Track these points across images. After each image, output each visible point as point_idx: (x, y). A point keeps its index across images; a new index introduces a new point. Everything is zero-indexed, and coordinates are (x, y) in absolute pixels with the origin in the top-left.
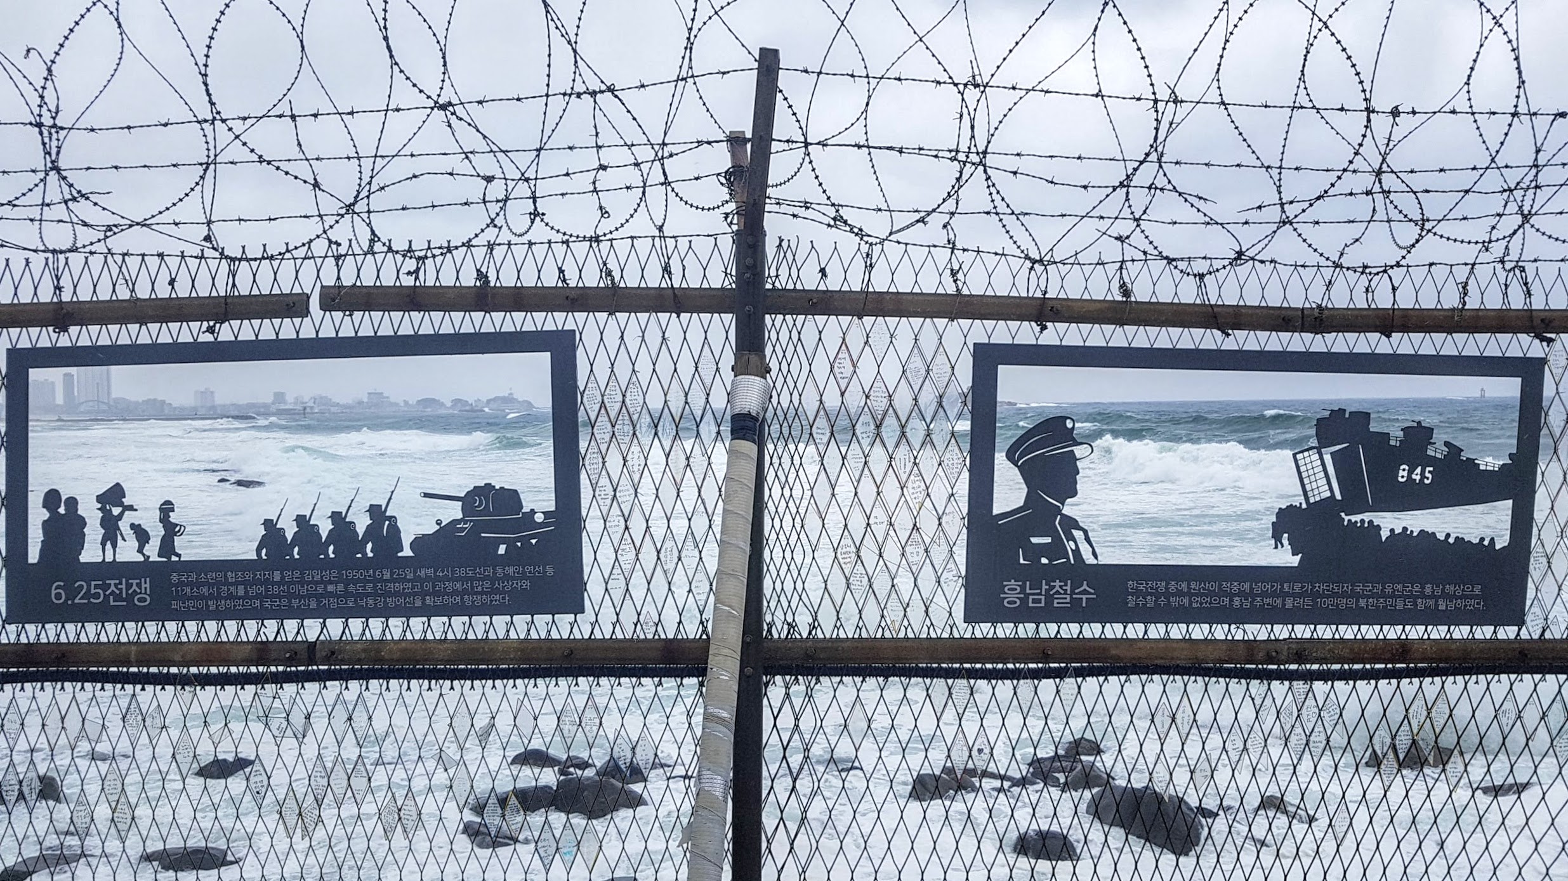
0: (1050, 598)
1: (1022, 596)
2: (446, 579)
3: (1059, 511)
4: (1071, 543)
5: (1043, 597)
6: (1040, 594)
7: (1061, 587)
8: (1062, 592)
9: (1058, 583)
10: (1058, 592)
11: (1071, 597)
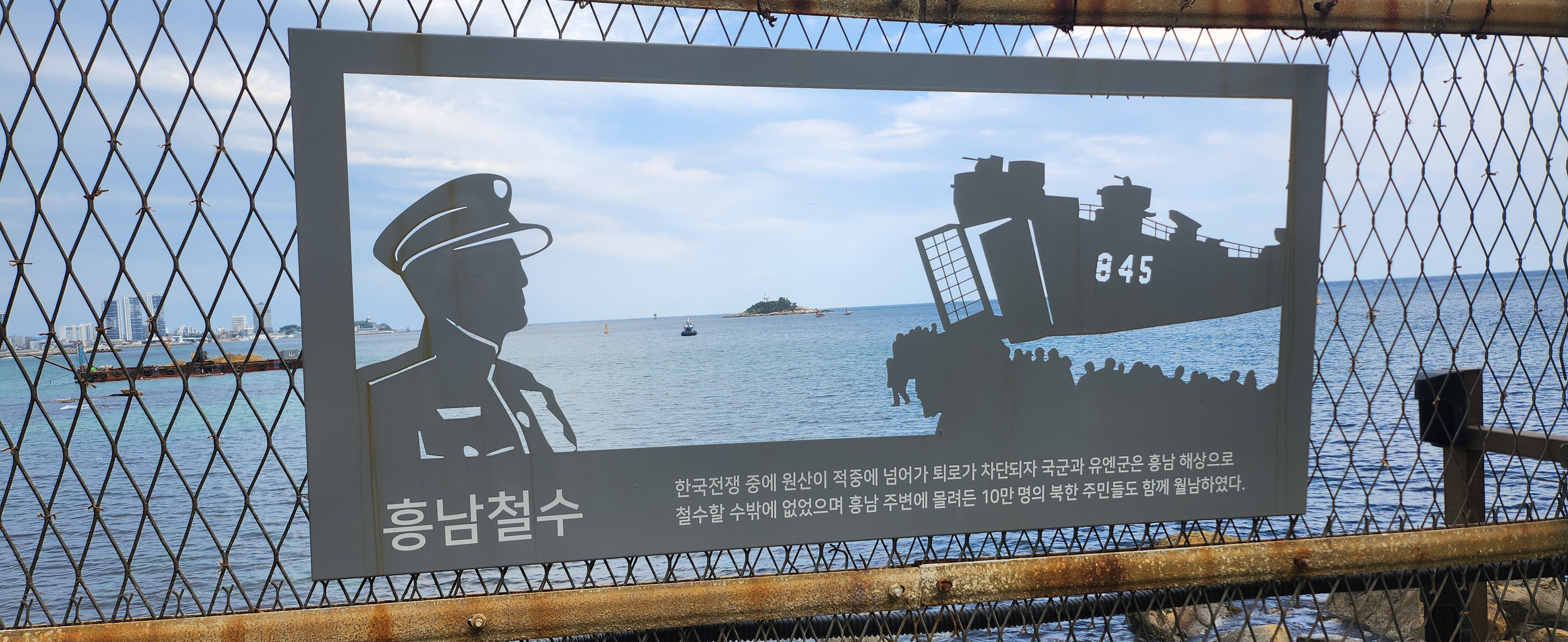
0: (488, 528)
1: (430, 527)
3: (492, 356)
4: (523, 417)
5: (474, 528)
6: (467, 521)
7: (510, 504)
8: (514, 513)
9: (502, 498)
10: (504, 515)
11: (533, 522)
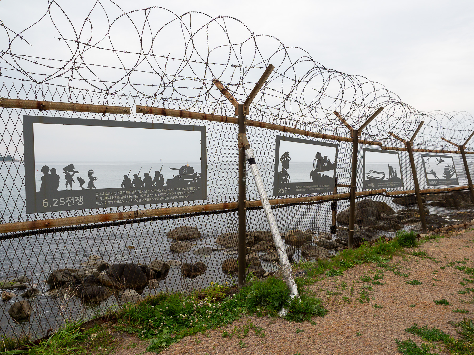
2: (175, 191)
5: (284, 191)
11: (287, 190)
